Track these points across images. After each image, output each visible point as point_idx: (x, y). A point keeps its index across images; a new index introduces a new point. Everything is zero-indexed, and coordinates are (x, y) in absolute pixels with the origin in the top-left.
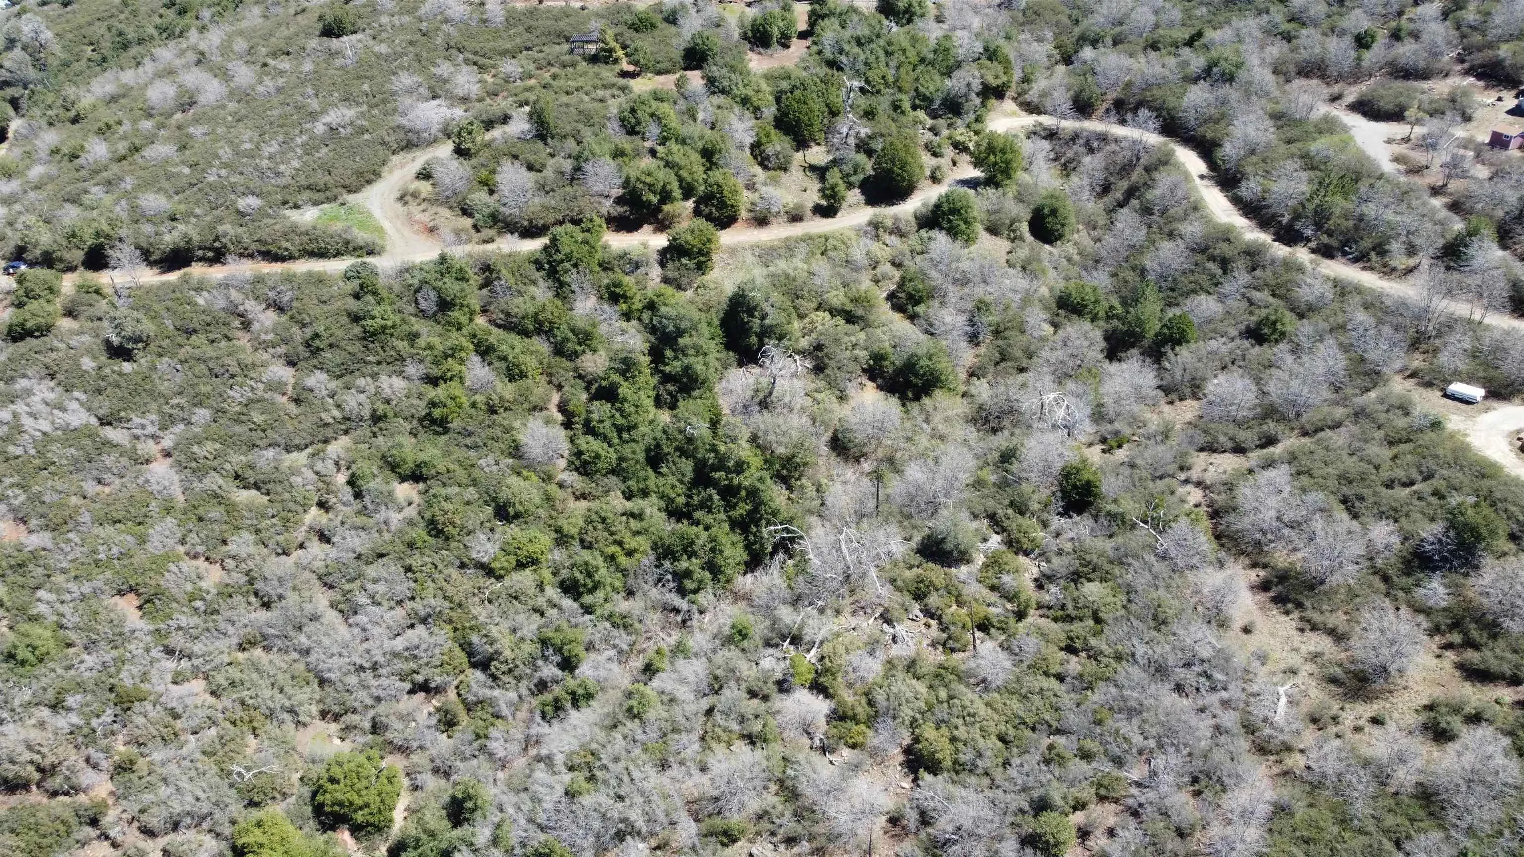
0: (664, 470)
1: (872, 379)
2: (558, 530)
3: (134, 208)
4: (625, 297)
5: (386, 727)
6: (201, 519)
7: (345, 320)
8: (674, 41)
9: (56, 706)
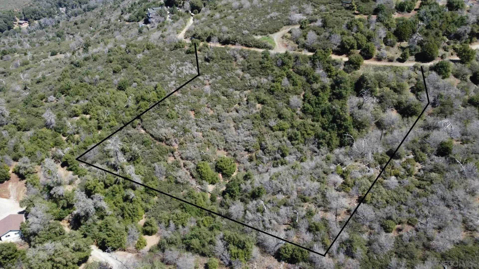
0: (324, 116)
1: (396, 109)
2: (292, 124)
3: (220, 29)
4: (331, 71)
5: (237, 156)
6: (212, 100)
7: (258, 63)
8: (373, 6)
9: (173, 128)
